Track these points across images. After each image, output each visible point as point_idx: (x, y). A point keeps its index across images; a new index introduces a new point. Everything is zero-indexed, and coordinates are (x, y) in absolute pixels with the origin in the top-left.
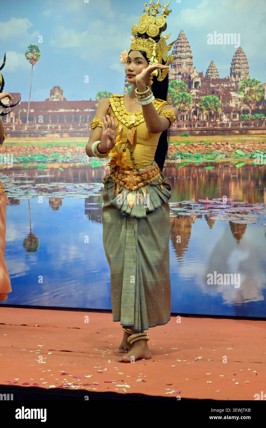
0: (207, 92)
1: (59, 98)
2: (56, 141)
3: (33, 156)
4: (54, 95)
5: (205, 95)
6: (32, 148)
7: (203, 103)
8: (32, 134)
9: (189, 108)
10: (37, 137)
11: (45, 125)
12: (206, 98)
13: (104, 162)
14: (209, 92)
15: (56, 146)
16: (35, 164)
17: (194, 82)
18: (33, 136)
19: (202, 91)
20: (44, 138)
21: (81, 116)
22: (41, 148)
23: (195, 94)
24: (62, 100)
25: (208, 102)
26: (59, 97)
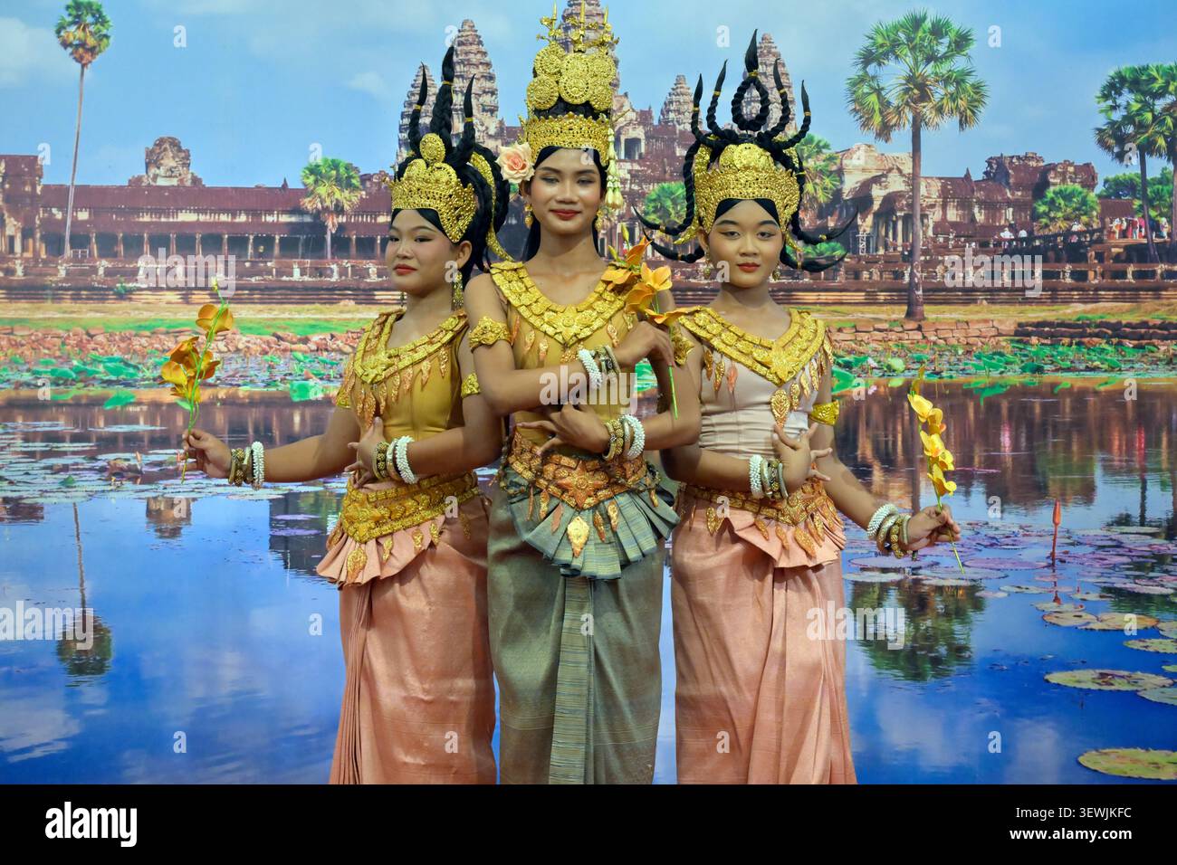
0: (665, 172)
1: (176, 177)
2: (168, 316)
3: (91, 363)
4: (159, 168)
5: (659, 180)
6: (85, 337)
7: (653, 204)
8: (82, 289)
9: (609, 220)
10: (103, 299)
11: (131, 263)
12: (663, 188)
13: (331, 384)
14: (672, 172)
15: (167, 333)
16: (96, 390)
17: (623, 138)
18: (88, 299)
19: (649, 167)
20: (125, 304)
21: (251, 237)
22: (117, 338)
23: (628, 176)
24: (188, 183)
25: (669, 203)
26: (176, 173)
